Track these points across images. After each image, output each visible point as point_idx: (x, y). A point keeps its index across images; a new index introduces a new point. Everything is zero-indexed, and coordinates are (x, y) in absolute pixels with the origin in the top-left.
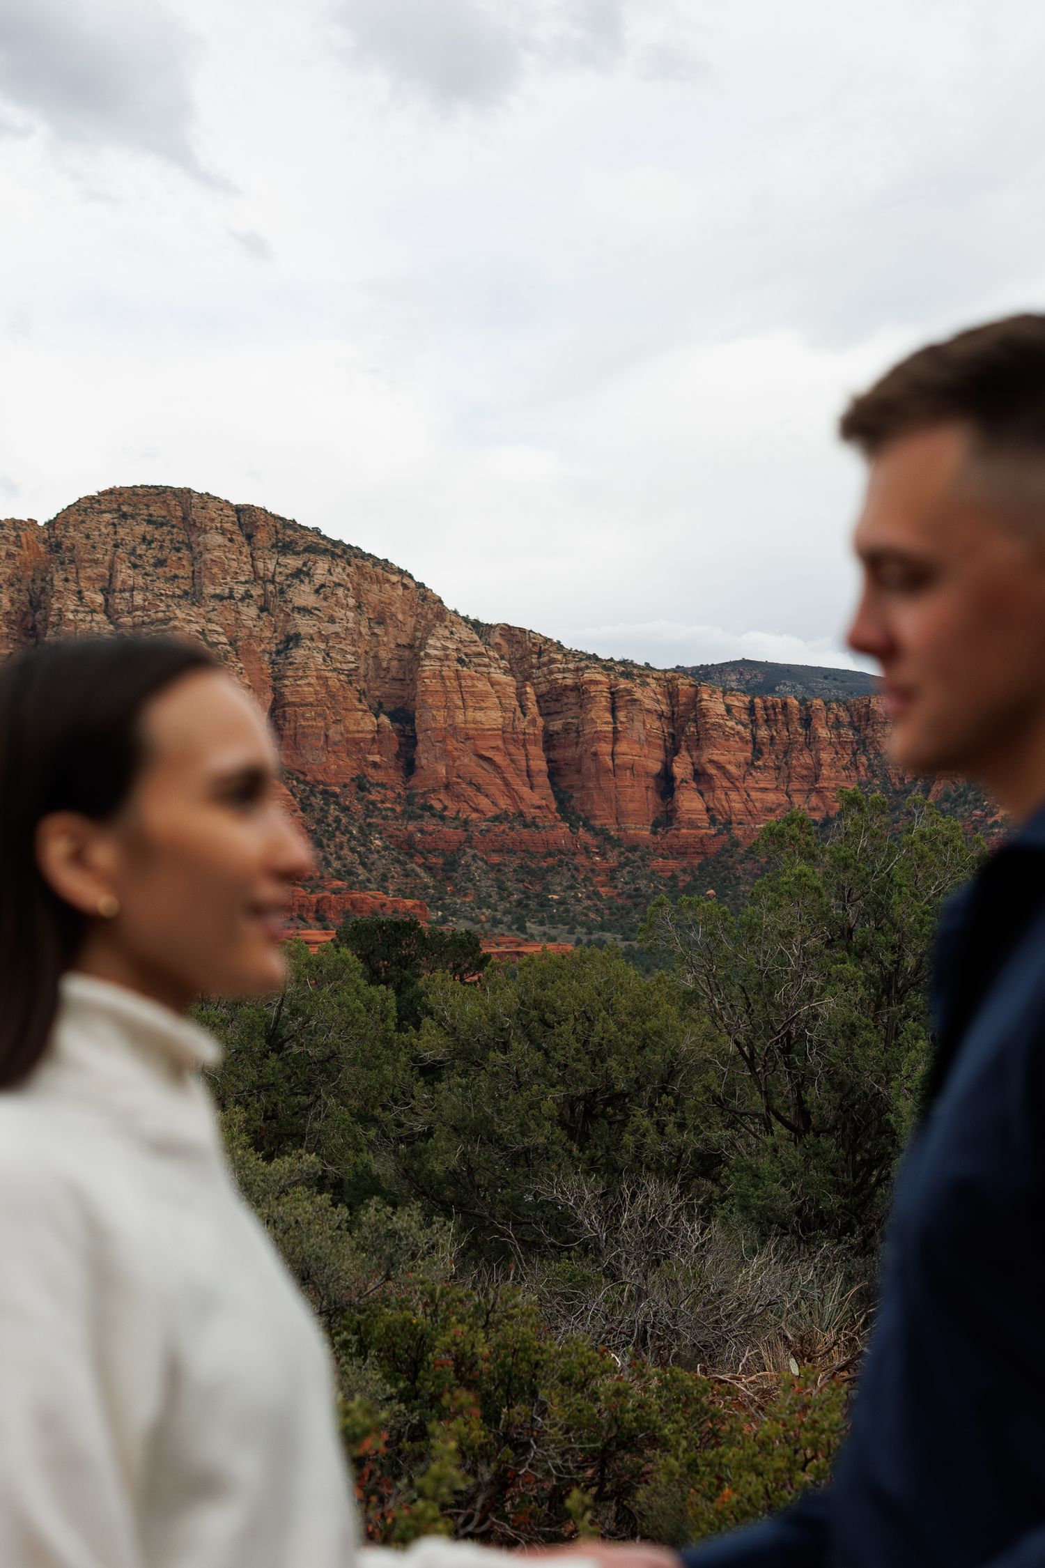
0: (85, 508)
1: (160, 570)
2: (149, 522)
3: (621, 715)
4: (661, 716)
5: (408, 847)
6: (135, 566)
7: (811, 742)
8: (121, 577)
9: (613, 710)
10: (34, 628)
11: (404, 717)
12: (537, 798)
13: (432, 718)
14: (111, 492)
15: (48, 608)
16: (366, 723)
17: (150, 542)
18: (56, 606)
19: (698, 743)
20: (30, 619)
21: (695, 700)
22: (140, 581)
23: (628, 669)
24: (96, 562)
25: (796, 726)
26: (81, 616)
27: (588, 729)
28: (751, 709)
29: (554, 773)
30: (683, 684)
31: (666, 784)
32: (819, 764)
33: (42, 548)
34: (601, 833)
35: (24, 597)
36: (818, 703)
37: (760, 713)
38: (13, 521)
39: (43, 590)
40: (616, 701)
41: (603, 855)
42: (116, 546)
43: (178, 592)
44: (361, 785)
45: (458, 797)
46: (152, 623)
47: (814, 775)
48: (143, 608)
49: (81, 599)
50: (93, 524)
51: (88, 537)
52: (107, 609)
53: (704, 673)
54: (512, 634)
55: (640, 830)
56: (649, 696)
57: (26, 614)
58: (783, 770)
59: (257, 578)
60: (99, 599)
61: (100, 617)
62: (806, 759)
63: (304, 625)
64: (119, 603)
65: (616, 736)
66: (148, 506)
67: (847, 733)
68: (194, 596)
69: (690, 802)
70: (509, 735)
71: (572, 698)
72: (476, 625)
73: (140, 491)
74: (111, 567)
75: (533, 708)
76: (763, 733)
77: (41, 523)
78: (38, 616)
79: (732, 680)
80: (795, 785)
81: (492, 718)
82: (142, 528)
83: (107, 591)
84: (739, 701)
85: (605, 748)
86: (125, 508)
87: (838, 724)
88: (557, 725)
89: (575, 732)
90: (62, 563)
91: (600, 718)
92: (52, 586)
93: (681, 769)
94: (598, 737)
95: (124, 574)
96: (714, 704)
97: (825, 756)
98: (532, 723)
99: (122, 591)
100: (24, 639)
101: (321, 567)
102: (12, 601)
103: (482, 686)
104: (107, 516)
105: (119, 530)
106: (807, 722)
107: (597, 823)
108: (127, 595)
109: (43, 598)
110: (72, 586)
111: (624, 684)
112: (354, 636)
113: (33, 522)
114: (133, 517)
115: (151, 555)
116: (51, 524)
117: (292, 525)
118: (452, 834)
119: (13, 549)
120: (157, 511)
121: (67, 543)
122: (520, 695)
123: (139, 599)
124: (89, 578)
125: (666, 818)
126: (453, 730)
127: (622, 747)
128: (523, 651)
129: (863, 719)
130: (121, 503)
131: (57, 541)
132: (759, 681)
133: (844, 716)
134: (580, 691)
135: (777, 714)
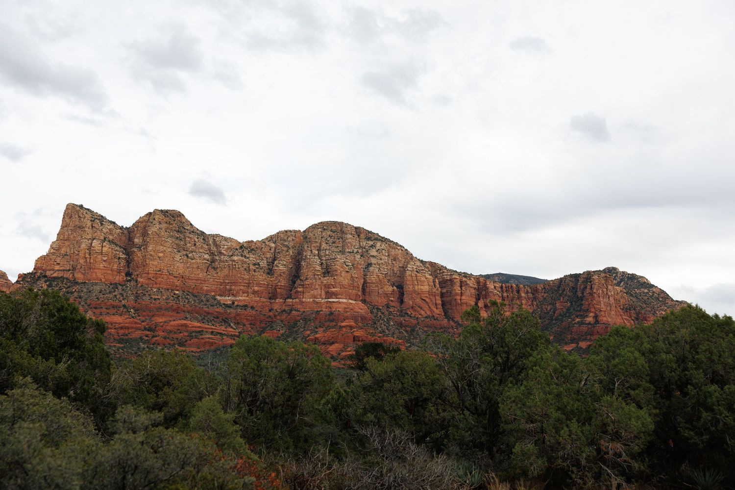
0: (314, 227)
1: (334, 245)
2: (331, 231)
3: (463, 288)
4: (475, 289)
5: (400, 325)
6: (327, 243)
7: (520, 297)
8: (323, 246)
9: (461, 287)
10: (298, 260)
11: (401, 287)
12: (438, 311)
13: (409, 288)
14: (321, 223)
15: (303, 254)
16: (390, 289)
17: (331, 237)
18: (305, 254)
19: (486, 297)
20: (297, 257)
21: (485, 284)
22: (328, 248)
23: (465, 275)
24: (316, 242)
25: (515, 293)
26: (311, 257)
27: (454, 292)
28: (502, 287)
29: (443, 305)
30: (482, 280)
32: (522, 304)
33: (302, 238)
34: (457, 322)
35: (296, 252)
36: (522, 286)
37: (504, 288)
38: (294, 231)
39: (301, 250)
40: (462, 284)
41: (457, 329)
42: (322, 238)
43: (339, 251)
44: (388, 306)
45: (415, 311)
46: (331, 259)
48: (329, 255)
49: (312, 252)
50: (316, 232)
51: (314, 235)
52: (319, 255)
53: (488, 277)
54: (432, 264)
56: (471, 283)
57: (296, 256)
59: (360, 247)
60: (317, 252)
61: (317, 257)
62: (518, 302)
63: (373, 261)
64: (322, 253)
65: (462, 294)
66: (331, 227)
67: (531, 295)
68: (343, 252)
70: (431, 293)
71: (449, 283)
72: (422, 261)
73: (329, 223)
74: (320, 244)
75: (438, 286)
76: (505, 294)
77: (302, 231)
78: (300, 257)
79: (496, 279)
81: (426, 288)
82: (329, 233)
83: (319, 250)
84: (498, 285)
85: (458, 298)
86: (324, 227)
87: (527, 292)
88: (444, 291)
89: (450, 293)
90: (307, 242)
91: (457, 289)
92: (304, 248)
93: (480, 304)
94: (456, 294)
95: (324, 245)
96: (491, 286)
97: (524, 302)
98: (437, 290)
99: (323, 250)
100: (295, 263)
101: (378, 244)
102: (293, 253)
103: (423, 279)
104: (320, 229)
105: (323, 233)
106: (518, 292)
107: (456, 320)
108: (324, 251)
109: (301, 252)
110: (309, 249)
111: (464, 279)
112: (387, 264)
113: (300, 231)
114: (327, 230)
115: (331, 240)
116: (304, 232)
117: (370, 232)
118: (414, 322)
119: (294, 238)
120: (334, 228)
121: (309, 237)
122: (434, 282)
123: (327, 252)
124: (314, 247)
126: (415, 291)
127: (463, 297)
128: (435, 269)
129: (535, 291)
130: (324, 226)
131: (306, 236)
132: (504, 279)
133: (529, 290)
134: (452, 281)
135: (509, 289)
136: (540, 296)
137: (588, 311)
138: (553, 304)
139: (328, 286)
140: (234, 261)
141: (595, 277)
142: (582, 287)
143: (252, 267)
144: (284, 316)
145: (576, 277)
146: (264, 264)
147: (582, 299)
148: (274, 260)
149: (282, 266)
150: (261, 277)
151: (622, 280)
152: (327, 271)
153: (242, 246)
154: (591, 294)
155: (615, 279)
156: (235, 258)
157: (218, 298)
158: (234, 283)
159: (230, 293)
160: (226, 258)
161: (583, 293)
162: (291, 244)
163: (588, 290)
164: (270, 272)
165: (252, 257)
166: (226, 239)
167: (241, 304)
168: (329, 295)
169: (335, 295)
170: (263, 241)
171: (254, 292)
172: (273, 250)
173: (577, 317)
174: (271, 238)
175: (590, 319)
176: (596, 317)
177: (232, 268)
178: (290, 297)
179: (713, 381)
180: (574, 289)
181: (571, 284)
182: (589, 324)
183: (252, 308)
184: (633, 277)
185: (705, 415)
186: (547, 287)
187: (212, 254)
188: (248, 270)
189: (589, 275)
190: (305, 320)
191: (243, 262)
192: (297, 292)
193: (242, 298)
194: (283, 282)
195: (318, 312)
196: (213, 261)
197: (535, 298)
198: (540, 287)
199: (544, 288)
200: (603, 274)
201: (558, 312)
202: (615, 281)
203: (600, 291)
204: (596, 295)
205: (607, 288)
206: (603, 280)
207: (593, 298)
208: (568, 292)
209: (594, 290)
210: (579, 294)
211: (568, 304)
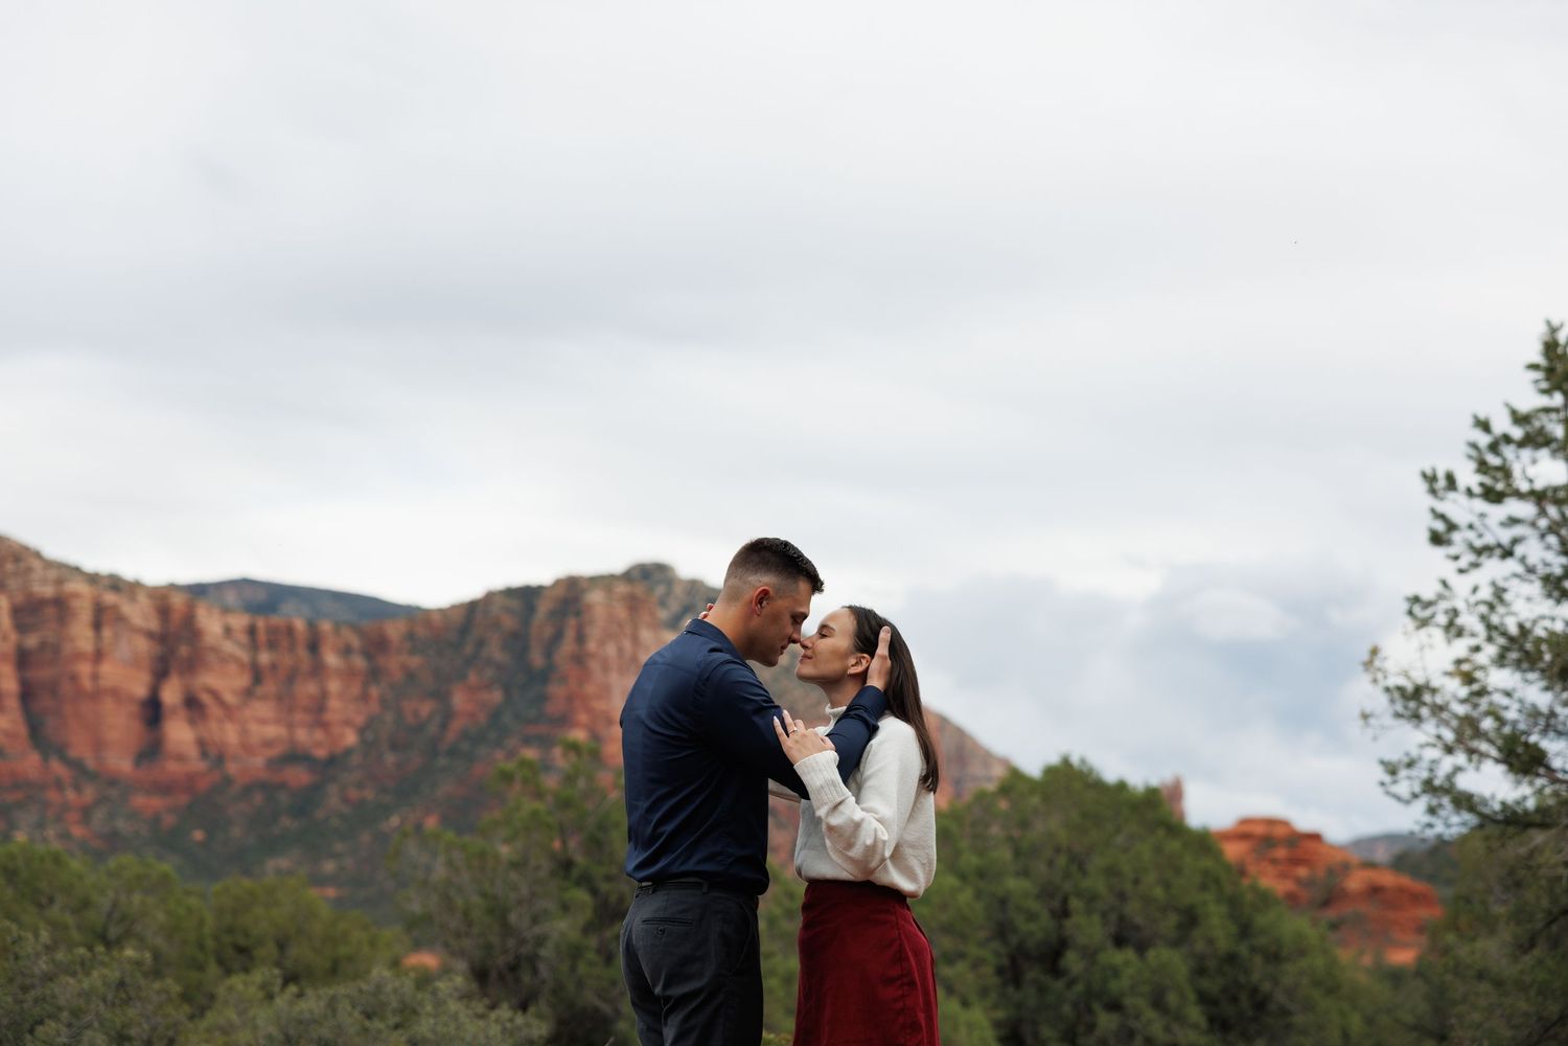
3: (107, 633)
4: (150, 635)
7: (318, 670)
9: (97, 625)
12: (5, 723)
19: (192, 665)
21: (189, 620)
23: (116, 584)
25: (303, 653)
27: (67, 649)
28: (252, 631)
29: (27, 694)
30: (178, 601)
31: (153, 711)
32: (324, 695)
34: (77, 766)
36: (326, 626)
37: (262, 637)
40: (101, 616)
41: (77, 788)
47: (319, 706)
53: (199, 591)
55: (121, 762)
56: (139, 613)
58: (285, 702)
62: (310, 688)
65: (98, 656)
67: (359, 662)
69: (179, 733)
71: (50, 611)
75: (6, 623)
76: (265, 658)
79: (231, 598)
80: (299, 716)
84: (239, 621)
85: (84, 669)
87: (347, 651)
88: (32, 641)
89: (52, 651)
91: (81, 635)
93: (171, 694)
94: (78, 656)
96: (211, 624)
97: (334, 686)
98: (4, 639)
106: (314, 646)
107: (73, 753)
111: (110, 598)
125: (152, 749)
127: (106, 668)
129: (376, 646)
132: (261, 600)
133: (355, 642)
134: (61, 606)
135: (280, 637)
136: (394, 663)
137: (565, 721)
138: (441, 696)
141: (595, 597)
142: (548, 631)
145: (527, 596)
147: (545, 676)
154: (580, 659)
155: (663, 603)
161: (549, 653)
163: (567, 646)
173: (527, 741)
179: (1119, 941)
180: (518, 642)
181: (509, 623)
185: (1106, 1021)
186: (421, 632)
189: (571, 594)
197: (374, 674)
198: (394, 631)
199: (410, 636)
200: (622, 589)
201: (457, 725)
202: (663, 614)
203: (611, 650)
204: (594, 666)
205: (635, 640)
206: (621, 613)
207: (584, 675)
208: (495, 651)
209: (592, 646)
210: (537, 659)
211: (496, 696)
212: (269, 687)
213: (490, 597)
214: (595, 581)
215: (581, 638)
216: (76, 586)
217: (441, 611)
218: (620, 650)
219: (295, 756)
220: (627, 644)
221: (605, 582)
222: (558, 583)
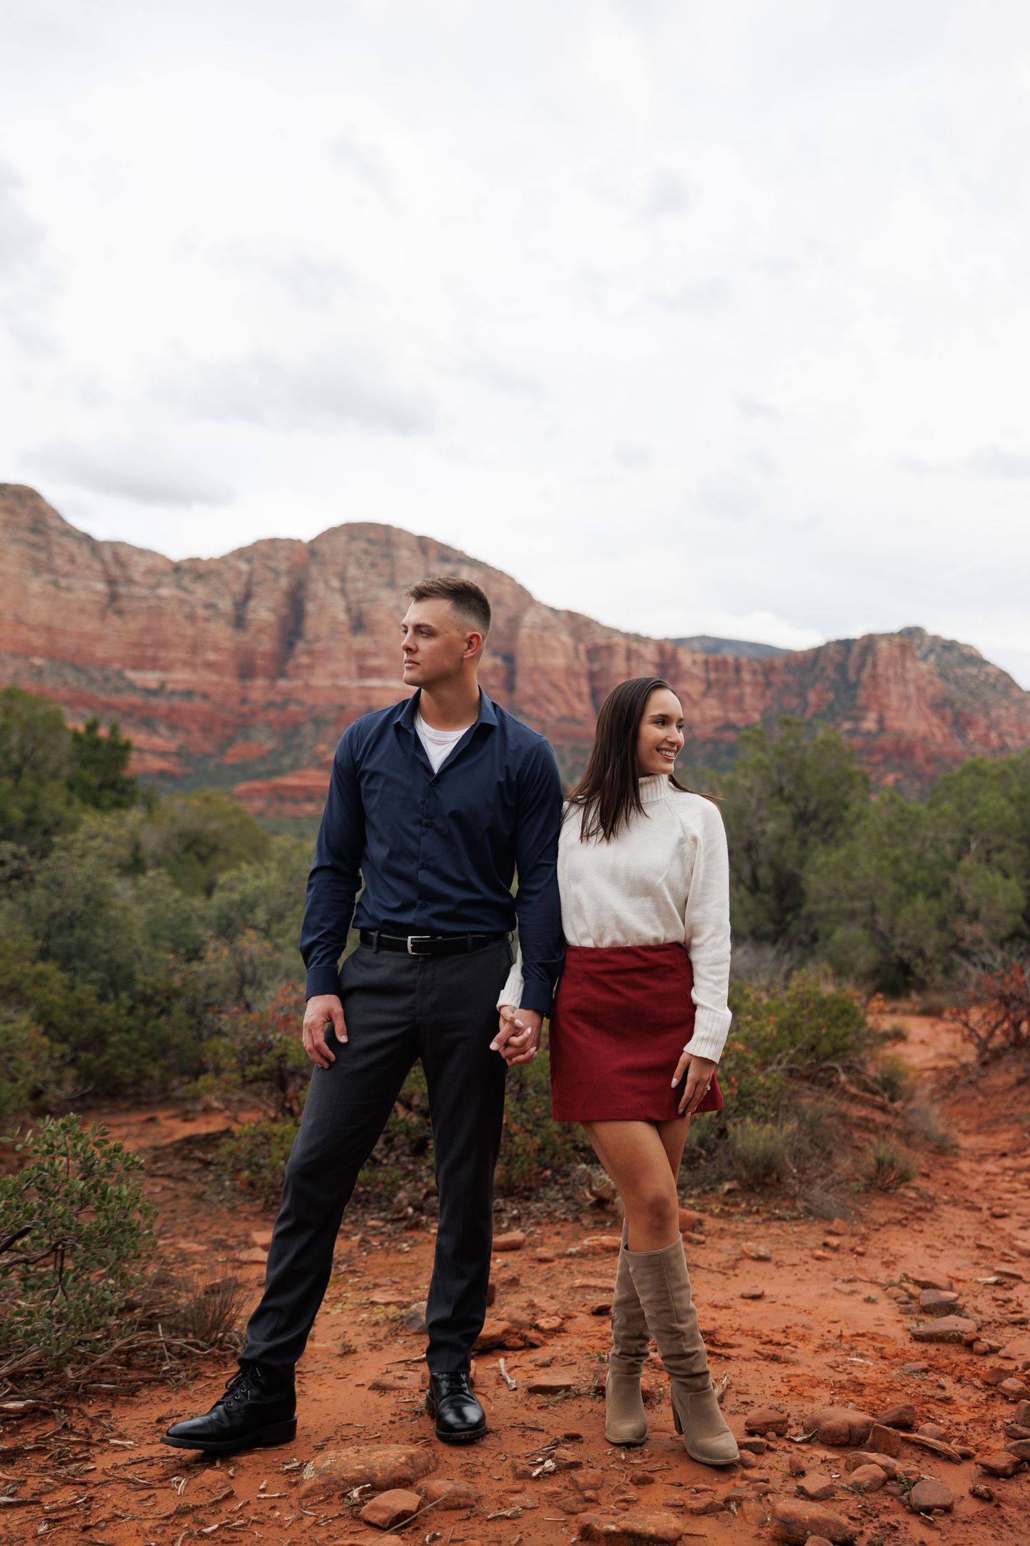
0: (332, 532)
1: (373, 570)
2: (367, 541)
3: (633, 661)
4: (655, 661)
6: (358, 567)
7: (739, 682)
8: (351, 573)
9: (628, 659)
10: (299, 599)
11: (510, 659)
12: (584, 708)
13: (525, 660)
14: (347, 525)
15: (307, 588)
17: (368, 553)
18: (312, 587)
19: (676, 680)
20: (296, 594)
21: (675, 657)
22: (361, 576)
23: (637, 638)
24: (336, 563)
25: (732, 675)
26: (327, 594)
27: (613, 670)
28: (706, 662)
29: (593, 694)
30: (669, 647)
32: (743, 695)
33: (306, 556)
35: (294, 582)
36: (744, 660)
37: (711, 666)
38: (290, 539)
39: (305, 578)
40: (630, 655)
42: (348, 555)
43: (381, 582)
45: (539, 706)
46: (367, 600)
47: (739, 701)
48: (363, 591)
49: (327, 584)
50: (336, 543)
51: (333, 550)
52: (342, 590)
53: (680, 642)
54: (572, 616)
56: (650, 653)
57: (294, 591)
58: (723, 699)
60: (338, 584)
61: (338, 595)
62: (736, 691)
64: (349, 587)
66: (366, 532)
67: (760, 678)
70: (570, 673)
71: (605, 652)
72: (552, 610)
73: (363, 525)
74: (345, 567)
75: (583, 656)
76: (713, 676)
77: (306, 542)
78: (302, 593)
79: (696, 645)
80: (730, 706)
81: (559, 661)
82: (364, 545)
83: (342, 580)
84: (700, 657)
86: (354, 535)
87: (754, 672)
88: (596, 667)
89: (606, 672)
90: (317, 563)
91: (620, 662)
92: (311, 576)
95: (352, 571)
96: (685, 658)
97: (748, 690)
98: (582, 665)
99: (351, 581)
100: (293, 606)
102: (288, 584)
103: (555, 643)
104: (344, 539)
105: (351, 545)
106: (738, 670)
108: (353, 583)
109: (304, 582)
110: (323, 577)
111: (635, 646)
113: (301, 541)
114: (358, 540)
115: (367, 560)
116: (312, 542)
117: (448, 548)
119: (288, 555)
120: (372, 535)
121: (320, 553)
122: (576, 649)
123: (360, 585)
124: (332, 573)
126: (536, 668)
128: (578, 624)
129: (769, 670)
130: (353, 531)
131: (313, 550)
132: (712, 646)
133: (759, 668)
134: (610, 649)
135: (721, 665)
136: (777, 679)
137: (865, 708)
138: (802, 695)
139: (361, 655)
140: (160, 598)
141: (883, 645)
142: (858, 662)
143: (201, 612)
144: (273, 714)
145: (847, 644)
146: (226, 605)
147: (856, 685)
148: (248, 596)
149: (264, 612)
150: (221, 632)
151: (931, 651)
152: (359, 624)
153: (177, 568)
154: (873, 677)
155: (919, 649)
156: (164, 592)
157: (131, 675)
158: (162, 644)
159: (154, 664)
160: (144, 592)
161: (858, 674)
162: (283, 566)
163: (868, 670)
164: (239, 622)
165: (200, 592)
166: (142, 552)
167: (181, 687)
168: (364, 672)
169: (378, 672)
170: (224, 560)
171: (209, 666)
172: (244, 579)
173: (847, 719)
174: (241, 553)
175: (869, 724)
176: (881, 721)
177: (157, 612)
178: (282, 674)
180: (842, 668)
181: (838, 658)
182: (868, 733)
183: (205, 696)
184: (951, 646)
186: (793, 662)
187: (111, 582)
188: (192, 618)
189: (870, 642)
190: (318, 722)
191: (182, 602)
192: (298, 666)
193: (181, 677)
194: (266, 645)
195: (342, 708)
196: (114, 597)
197: (768, 684)
198: (779, 662)
199: (787, 665)
200: (897, 640)
201: (810, 711)
202: (918, 654)
203: (891, 672)
204: (882, 681)
205: (904, 667)
206: (896, 652)
207: (877, 685)
208: (831, 672)
209: (880, 670)
210: (852, 676)
211: (831, 696)
212: (715, 690)
213: (828, 644)
214: (883, 636)
215: (875, 665)
216: (617, 639)
217: (802, 652)
218: (896, 673)
219: (729, 726)
220: (900, 670)
221: (889, 637)
222: (864, 637)
